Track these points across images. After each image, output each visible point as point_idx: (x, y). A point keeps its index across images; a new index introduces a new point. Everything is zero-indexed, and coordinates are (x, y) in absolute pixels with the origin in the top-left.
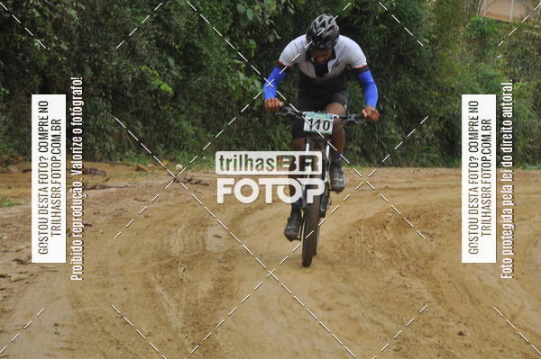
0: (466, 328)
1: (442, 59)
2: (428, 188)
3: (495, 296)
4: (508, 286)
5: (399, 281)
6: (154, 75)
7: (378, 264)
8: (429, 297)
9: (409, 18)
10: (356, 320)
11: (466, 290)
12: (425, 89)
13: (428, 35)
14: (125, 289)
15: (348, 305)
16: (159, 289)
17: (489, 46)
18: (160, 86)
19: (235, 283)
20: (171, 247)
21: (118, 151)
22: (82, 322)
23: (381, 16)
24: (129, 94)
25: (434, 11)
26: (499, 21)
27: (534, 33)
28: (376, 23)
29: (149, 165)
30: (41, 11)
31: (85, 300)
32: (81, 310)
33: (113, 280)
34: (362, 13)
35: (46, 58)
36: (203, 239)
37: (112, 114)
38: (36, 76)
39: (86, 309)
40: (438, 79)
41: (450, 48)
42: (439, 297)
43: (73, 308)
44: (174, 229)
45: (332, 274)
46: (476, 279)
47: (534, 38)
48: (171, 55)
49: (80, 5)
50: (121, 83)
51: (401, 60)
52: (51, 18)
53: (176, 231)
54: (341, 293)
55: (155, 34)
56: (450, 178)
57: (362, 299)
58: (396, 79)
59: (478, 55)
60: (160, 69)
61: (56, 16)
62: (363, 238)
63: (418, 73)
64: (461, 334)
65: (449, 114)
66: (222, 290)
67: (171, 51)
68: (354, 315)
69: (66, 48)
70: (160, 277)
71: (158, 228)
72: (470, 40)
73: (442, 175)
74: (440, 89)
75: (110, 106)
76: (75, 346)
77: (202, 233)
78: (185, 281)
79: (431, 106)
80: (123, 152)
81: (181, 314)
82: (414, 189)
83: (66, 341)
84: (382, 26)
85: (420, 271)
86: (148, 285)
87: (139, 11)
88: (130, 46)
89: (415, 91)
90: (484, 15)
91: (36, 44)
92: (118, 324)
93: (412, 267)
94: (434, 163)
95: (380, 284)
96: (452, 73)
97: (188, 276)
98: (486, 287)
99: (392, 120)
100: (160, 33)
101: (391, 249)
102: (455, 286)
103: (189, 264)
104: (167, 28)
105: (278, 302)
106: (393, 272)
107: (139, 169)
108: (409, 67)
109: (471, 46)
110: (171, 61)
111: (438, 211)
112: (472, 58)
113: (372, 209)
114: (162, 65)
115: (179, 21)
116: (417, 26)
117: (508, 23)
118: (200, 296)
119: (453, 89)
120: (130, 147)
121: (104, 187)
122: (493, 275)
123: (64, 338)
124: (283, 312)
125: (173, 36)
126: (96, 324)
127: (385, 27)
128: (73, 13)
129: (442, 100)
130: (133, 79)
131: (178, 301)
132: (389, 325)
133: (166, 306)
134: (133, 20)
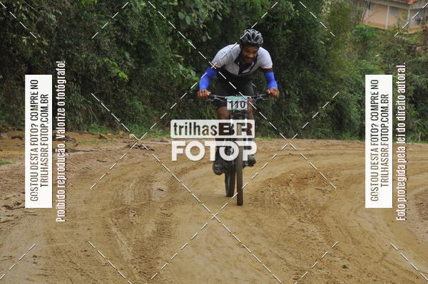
0: (349, 263)
1: (334, 57)
2: (322, 155)
3: (371, 238)
4: (381, 231)
5: (299, 226)
6: (114, 66)
7: (283, 213)
8: (321, 239)
9: (309, 25)
10: (264, 255)
11: (349, 233)
12: (321, 79)
13: (323, 38)
14: (89, 229)
15: (259, 244)
16: (114, 230)
17: (370, 48)
18: (118, 74)
19: (173, 225)
20: (125, 197)
21: (85, 123)
22: (54, 254)
23: (288, 23)
24: (94, 80)
25: (328, 20)
26: (377, 29)
27: (404, 38)
28: (284, 29)
29: (109, 134)
30: (27, 15)
31: (57, 238)
32: (54, 245)
33: (79, 222)
34: (274, 20)
35: (31, 51)
36: (149, 191)
37: (82, 95)
38: (23, 65)
39: (58, 244)
40: (330, 72)
41: (339, 48)
42: (328, 238)
43: (48, 243)
44: (127, 184)
45: (247, 220)
46: (357, 225)
47: (404, 42)
48: (127, 51)
49: (58, 11)
50: (88, 71)
51: (302, 57)
52: (35, 21)
53: (129, 186)
54: (254, 235)
55: (115, 34)
56: (338, 147)
57: (270, 239)
58: (299, 71)
59: (361, 54)
60: (118, 61)
61: (39, 19)
62: (271, 193)
63: (315, 67)
64: (344, 267)
65: (338, 99)
66: (163, 231)
67: (128, 48)
68: (263, 252)
69: (46, 44)
70: (116, 220)
71: (114, 182)
72: (355, 43)
73: (332, 145)
74: (333, 80)
75: (80, 89)
76: (49, 272)
77: (148, 187)
78: (135, 223)
79: (325, 92)
80: (89, 124)
81: (131, 249)
82: (311, 156)
83: (42, 269)
84: (288, 31)
85: (315, 218)
86: (107, 227)
87: (103, 16)
88: (96, 43)
89: (313, 81)
90: (366, 24)
91: (24, 40)
92: (82, 256)
93: (308, 216)
94: (327, 136)
95: (284, 228)
96: (341, 67)
97: (137, 219)
98: (364, 232)
99: (295, 103)
100: (119, 34)
101: (293, 201)
102: (341, 230)
103: (138, 212)
104: (124, 30)
105: (206, 241)
106: (294, 219)
107: (101, 137)
108: (308, 62)
109: (355, 47)
110: (127, 55)
111: (329, 173)
112: (356, 56)
113: (279, 170)
114: (120, 58)
115: (134, 24)
116: (315, 31)
117: (384, 30)
118: (146, 235)
119: (342, 80)
120: (94, 120)
121: (74, 151)
122: (370, 222)
123: (40, 267)
124: (209, 249)
125: (129, 36)
126: (65, 256)
127: (291, 31)
128: (53, 17)
129: (334, 87)
130: (98, 68)
131: (128, 239)
132: (290, 259)
133: (119, 243)
134: (98, 23)
